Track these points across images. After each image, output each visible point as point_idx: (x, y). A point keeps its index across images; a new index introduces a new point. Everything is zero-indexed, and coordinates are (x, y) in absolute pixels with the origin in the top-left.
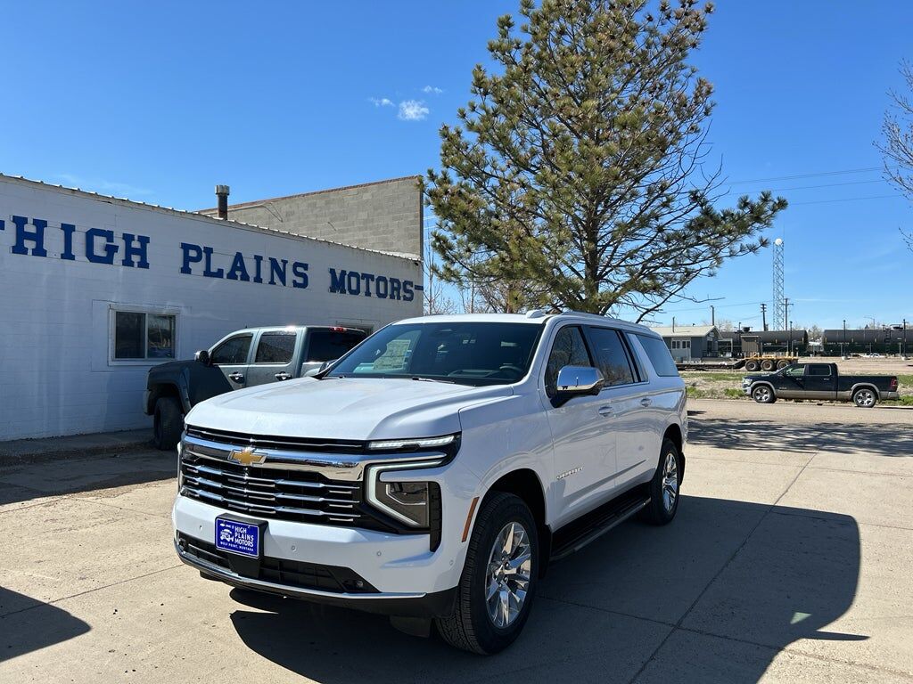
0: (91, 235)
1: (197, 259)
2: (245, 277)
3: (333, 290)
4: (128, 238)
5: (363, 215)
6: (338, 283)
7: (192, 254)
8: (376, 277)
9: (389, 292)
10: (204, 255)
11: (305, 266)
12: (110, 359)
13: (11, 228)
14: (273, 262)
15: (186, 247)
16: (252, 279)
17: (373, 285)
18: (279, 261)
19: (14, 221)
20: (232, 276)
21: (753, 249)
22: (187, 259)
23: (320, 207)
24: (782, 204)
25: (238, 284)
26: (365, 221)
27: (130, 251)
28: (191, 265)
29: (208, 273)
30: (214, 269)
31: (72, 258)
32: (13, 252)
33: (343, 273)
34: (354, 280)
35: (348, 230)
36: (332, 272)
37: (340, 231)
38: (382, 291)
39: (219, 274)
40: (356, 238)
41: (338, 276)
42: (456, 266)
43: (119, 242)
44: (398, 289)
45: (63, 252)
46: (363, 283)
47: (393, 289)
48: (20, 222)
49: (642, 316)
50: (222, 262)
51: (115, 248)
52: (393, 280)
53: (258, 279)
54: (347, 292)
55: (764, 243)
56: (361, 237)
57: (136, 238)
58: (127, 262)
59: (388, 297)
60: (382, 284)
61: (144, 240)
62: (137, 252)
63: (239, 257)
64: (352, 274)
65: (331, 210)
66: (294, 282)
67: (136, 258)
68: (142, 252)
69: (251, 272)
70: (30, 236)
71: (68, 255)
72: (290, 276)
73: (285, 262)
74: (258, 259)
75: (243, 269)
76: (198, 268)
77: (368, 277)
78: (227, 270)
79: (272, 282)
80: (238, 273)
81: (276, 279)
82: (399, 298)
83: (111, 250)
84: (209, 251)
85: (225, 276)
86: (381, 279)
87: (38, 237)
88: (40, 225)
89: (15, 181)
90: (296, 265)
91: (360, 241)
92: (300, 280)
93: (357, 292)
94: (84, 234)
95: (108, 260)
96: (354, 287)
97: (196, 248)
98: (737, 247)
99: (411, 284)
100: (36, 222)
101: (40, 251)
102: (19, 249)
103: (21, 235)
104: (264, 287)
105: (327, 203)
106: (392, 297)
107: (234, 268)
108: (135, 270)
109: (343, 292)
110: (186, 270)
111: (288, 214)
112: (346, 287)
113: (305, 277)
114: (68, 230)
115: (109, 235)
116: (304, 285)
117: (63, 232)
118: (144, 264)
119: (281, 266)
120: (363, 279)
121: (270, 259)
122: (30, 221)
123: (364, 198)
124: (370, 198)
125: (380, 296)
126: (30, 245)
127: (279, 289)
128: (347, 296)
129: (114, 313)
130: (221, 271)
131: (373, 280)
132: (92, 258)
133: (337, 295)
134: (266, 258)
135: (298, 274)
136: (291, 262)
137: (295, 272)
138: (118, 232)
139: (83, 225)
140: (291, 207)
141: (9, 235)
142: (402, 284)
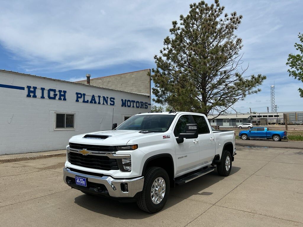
0: (50, 90)
1: (81, 97)
2: (95, 103)
3: (122, 106)
4: (60, 91)
5: (132, 82)
6: (124, 104)
7: (79, 96)
8: (136, 101)
10: (83, 96)
11: (114, 99)
12: (55, 128)
14: (104, 97)
15: (77, 94)
16: (97, 103)
17: (135, 104)
18: (106, 97)
19: (27, 87)
20: (91, 102)
21: (256, 92)
22: (78, 97)
23: (119, 79)
24: (264, 78)
25: (93, 105)
26: (133, 84)
27: (61, 95)
28: (79, 99)
29: (84, 102)
30: (86, 100)
32: (27, 97)
33: (126, 100)
34: (129, 103)
35: (127, 87)
36: (122, 100)
37: (125, 87)
38: (138, 106)
39: (87, 102)
40: (130, 89)
41: (124, 102)
42: (161, 98)
43: (57, 93)
44: (143, 105)
45: (41, 96)
46: (132, 104)
47: (141, 105)
48: (29, 87)
50: (88, 98)
51: (57, 95)
52: (141, 102)
53: (99, 103)
55: (259, 91)
57: (62, 91)
58: (60, 99)
59: (140, 107)
60: (138, 104)
61: (65, 92)
62: (63, 96)
63: (93, 96)
64: (129, 101)
65: (122, 80)
66: (110, 103)
67: (62, 98)
69: (97, 101)
70: (32, 92)
71: (43, 97)
72: (109, 102)
73: (107, 97)
74: (99, 97)
75: (94, 100)
76: (81, 100)
77: (133, 101)
78: (90, 100)
79: (104, 104)
80: (93, 101)
82: (143, 108)
83: (55, 95)
84: (84, 95)
85: (89, 102)
86: (137, 102)
87: (34, 92)
88: (35, 88)
89: (28, 76)
90: (111, 98)
92: (112, 103)
93: (130, 106)
94: (47, 91)
95: (54, 98)
96: (129, 105)
97: (80, 94)
98: (251, 91)
99: (147, 103)
101: (35, 96)
102: (29, 96)
103: (29, 91)
104: (101, 106)
105: (121, 78)
106: (141, 107)
107: (92, 100)
108: (62, 102)
109: (125, 106)
110: (77, 101)
111: (109, 82)
112: (127, 105)
113: (114, 102)
114: (43, 89)
115: (55, 91)
116: (113, 105)
117: (41, 90)
118: (65, 99)
119: (106, 99)
120: (132, 102)
121: (103, 97)
122: (32, 87)
123: (132, 76)
124: (134, 76)
125: (137, 107)
126: (32, 94)
127: (105, 106)
128: (127, 108)
129: (56, 114)
130: (88, 101)
131: (135, 102)
132: (50, 98)
133: (124, 107)
134: (102, 96)
135: (111, 101)
136: (109, 97)
137: (111, 100)
138: (57, 90)
139: (47, 88)
140: (110, 79)
141: (26, 91)
142: (144, 103)
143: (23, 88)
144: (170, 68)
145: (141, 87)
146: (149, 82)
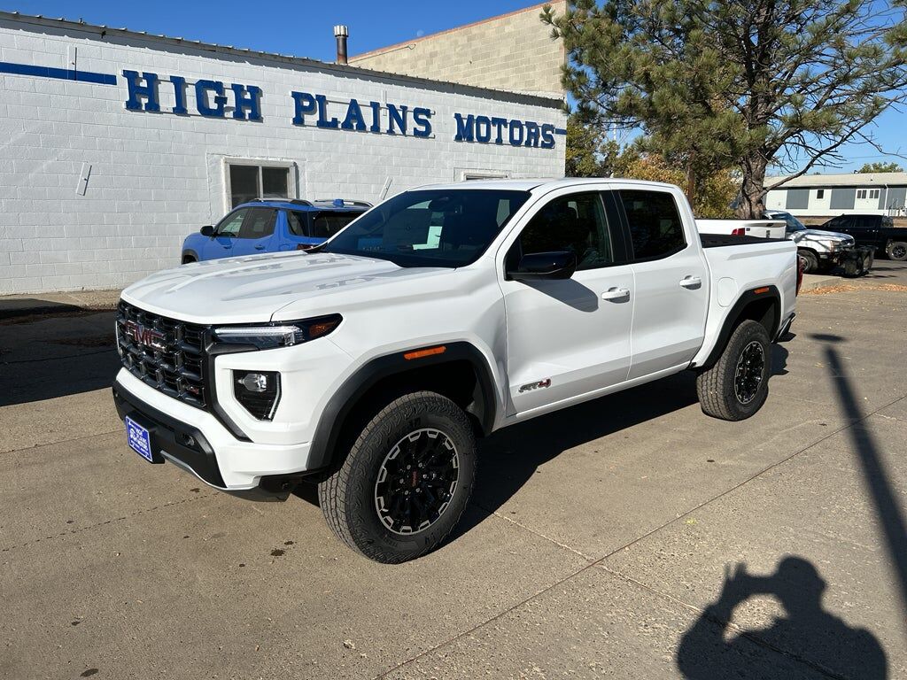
0: (200, 87)
1: (310, 110)
2: (362, 127)
3: (459, 137)
4: (237, 89)
5: (505, 52)
6: (466, 130)
7: (306, 105)
8: (509, 121)
9: (525, 138)
10: (317, 105)
11: (427, 113)
13: (123, 83)
14: (392, 109)
15: (298, 97)
16: (369, 129)
17: (506, 132)
18: (398, 107)
19: (124, 76)
20: (347, 126)
22: (300, 110)
23: (462, 45)
25: (355, 135)
26: (507, 58)
27: (240, 103)
28: (304, 116)
29: (322, 124)
30: (328, 119)
31: (185, 112)
32: (128, 108)
33: (470, 118)
34: (483, 127)
35: (489, 70)
36: (458, 116)
37: (483, 71)
38: (517, 137)
39: (334, 124)
40: (497, 77)
41: (465, 122)
43: (231, 96)
44: (536, 136)
45: (175, 106)
46: (494, 130)
47: (529, 133)
48: (131, 76)
50: (337, 112)
51: (226, 100)
52: (530, 125)
53: (376, 129)
54: (475, 139)
56: (503, 76)
57: (246, 89)
58: (239, 115)
59: (523, 143)
60: (516, 131)
61: (254, 91)
62: (248, 104)
63: (354, 105)
64: (482, 119)
65: (473, 48)
66: (415, 129)
67: (247, 112)
68: (254, 104)
69: (369, 122)
70: (142, 91)
71: (180, 110)
72: (411, 124)
73: (404, 109)
74: (375, 106)
75: (359, 117)
76: (311, 119)
77: (500, 122)
78: (342, 119)
79: (391, 132)
80: (355, 123)
81: (397, 129)
82: (536, 145)
83: (222, 101)
84: (322, 99)
85: (340, 126)
86: (515, 124)
87: (152, 92)
88: (152, 78)
90: (417, 111)
91: (502, 81)
92: (423, 129)
93: (485, 140)
94: (195, 87)
95: (219, 113)
96: (484, 134)
97: (308, 97)
99: (551, 127)
100: (146, 76)
101: (153, 107)
102: (133, 105)
103: (134, 89)
104: (383, 137)
105: (470, 39)
106: (528, 144)
107: (349, 115)
108: (248, 126)
109: (470, 139)
110: (299, 121)
111: (433, 55)
112: (474, 134)
113: (427, 124)
114: (179, 83)
115: (218, 86)
116: (425, 135)
117: (173, 85)
118: (256, 117)
119: (401, 113)
120: (494, 125)
121: (387, 105)
122: (141, 75)
123: (506, 31)
124: (513, 30)
125: (514, 143)
126: (143, 101)
127: (399, 140)
128: (476, 145)
129: (229, 166)
130: (335, 120)
131: (506, 127)
132: (204, 110)
133: (464, 144)
134: (383, 104)
135: (420, 122)
136: (411, 107)
137: (416, 118)
138: (227, 83)
139: (192, 77)
140: (434, 47)
141: (122, 90)
142: (540, 129)
143: (111, 80)
145: (534, 68)
146: (560, 49)
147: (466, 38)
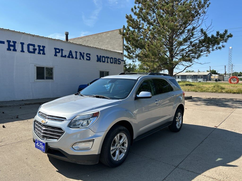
0: (29, 45)
1: (59, 52)
2: (73, 57)
3: (97, 61)
4: (39, 46)
5: (107, 40)
6: (99, 59)
7: (57, 51)
8: (110, 58)
9: (114, 62)
10: (61, 51)
11: (90, 54)
12: (35, 80)
13: (6, 43)
14: (80, 53)
15: (56, 49)
16: (74, 58)
17: (109, 60)
18: (82, 53)
19: (7, 42)
20: (69, 57)
21: (220, 48)
22: (56, 52)
24: (231, 36)
25: (71, 59)
26: (108, 42)
27: (40, 50)
28: (57, 54)
29: (62, 56)
30: (64, 55)
31: (24, 52)
32: (7, 50)
34: (104, 58)
36: (97, 56)
37: (101, 45)
38: (112, 61)
39: (65, 56)
40: (105, 47)
41: (99, 57)
42: (132, 54)
43: (37, 47)
44: (116, 61)
45: (21, 50)
46: (106, 59)
47: (115, 61)
48: (9, 42)
49: (185, 68)
50: (66, 53)
51: (36, 49)
52: (115, 58)
53: (76, 58)
54: (102, 62)
55: (223, 47)
56: (107, 46)
57: (41, 46)
58: (39, 53)
59: (113, 63)
60: (112, 60)
61: (44, 47)
62: (42, 50)
63: (71, 52)
65: (99, 39)
66: (87, 59)
67: (41, 52)
68: (43, 50)
69: (74, 56)
70: (12, 46)
71: (22, 51)
72: (85, 57)
73: (84, 53)
74: (76, 52)
75: (72, 55)
76: (59, 55)
77: (108, 58)
78: (67, 55)
79: (80, 59)
80: (71, 56)
81: (81, 58)
83: (35, 50)
84: (62, 50)
85: (67, 57)
86: (111, 58)
87: (14, 46)
88: (15, 42)
89: (7, 30)
90: (87, 54)
91: (107, 48)
92: (88, 58)
93: (104, 62)
94: (27, 45)
95: (34, 52)
96: (104, 60)
97: (59, 49)
98: (215, 48)
99: (120, 59)
100: (13, 42)
101: (15, 50)
102: (9, 49)
103: (9, 45)
104: (78, 60)
106: (115, 63)
107: (69, 55)
108: (41, 55)
109: (100, 62)
110: (56, 55)
111: (87, 41)
112: (101, 60)
113: (89, 57)
114: (22, 44)
115: (34, 45)
116: (89, 60)
117: (21, 44)
118: (44, 54)
119: (83, 54)
120: (106, 58)
122: (12, 41)
124: (109, 35)
125: (111, 63)
126: (12, 48)
127: (82, 61)
129: (36, 67)
132: (29, 52)
134: (78, 52)
135: (88, 57)
138: (36, 45)
139: (26, 43)
140: (88, 39)
141: (6, 45)
142: (117, 60)
143: (3, 43)
144: (141, 26)
145: (115, 45)
146: (122, 40)
147: (97, 37)
